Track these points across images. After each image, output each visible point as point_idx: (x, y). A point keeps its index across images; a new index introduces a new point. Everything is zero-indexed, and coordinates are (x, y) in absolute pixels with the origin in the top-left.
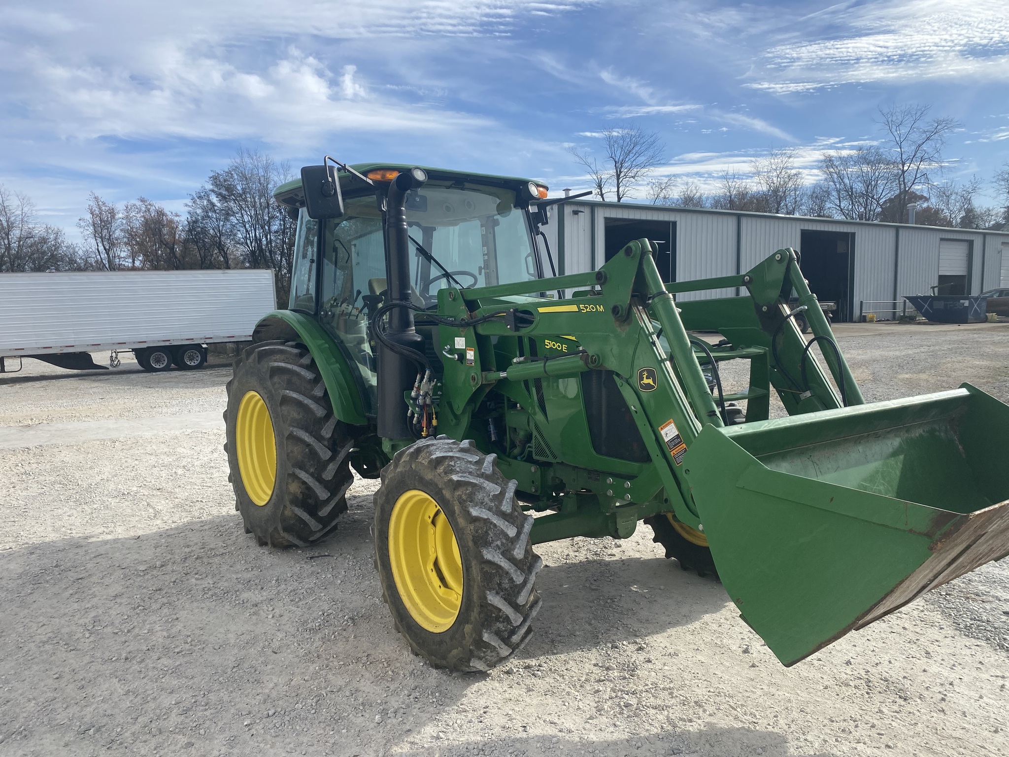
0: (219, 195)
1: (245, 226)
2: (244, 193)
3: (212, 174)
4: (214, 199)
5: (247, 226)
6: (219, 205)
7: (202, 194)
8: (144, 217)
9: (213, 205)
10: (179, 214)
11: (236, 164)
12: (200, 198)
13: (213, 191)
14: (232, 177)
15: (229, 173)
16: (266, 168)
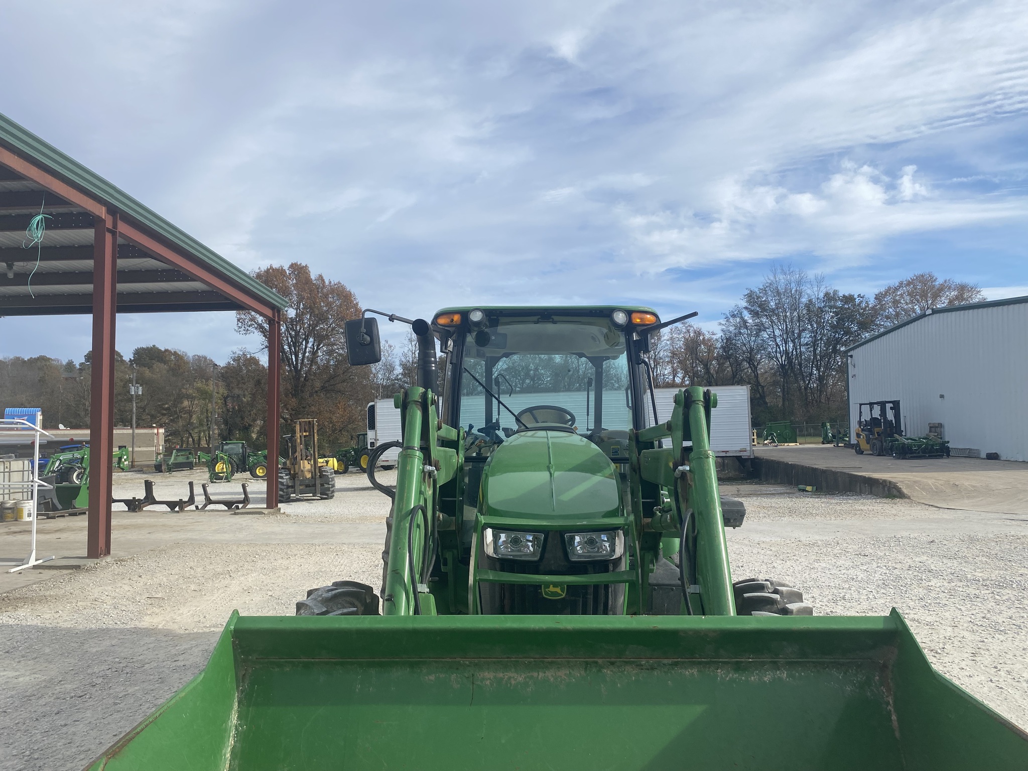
0: (751, 312)
1: (775, 340)
2: (777, 308)
3: (747, 292)
4: (747, 316)
5: (778, 340)
6: (750, 321)
7: (735, 313)
8: (684, 337)
9: (745, 322)
10: (715, 332)
11: (769, 281)
12: (734, 316)
13: (746, 308)
14: (766, 294)
15: (764, 291)
16: (799, 283)
